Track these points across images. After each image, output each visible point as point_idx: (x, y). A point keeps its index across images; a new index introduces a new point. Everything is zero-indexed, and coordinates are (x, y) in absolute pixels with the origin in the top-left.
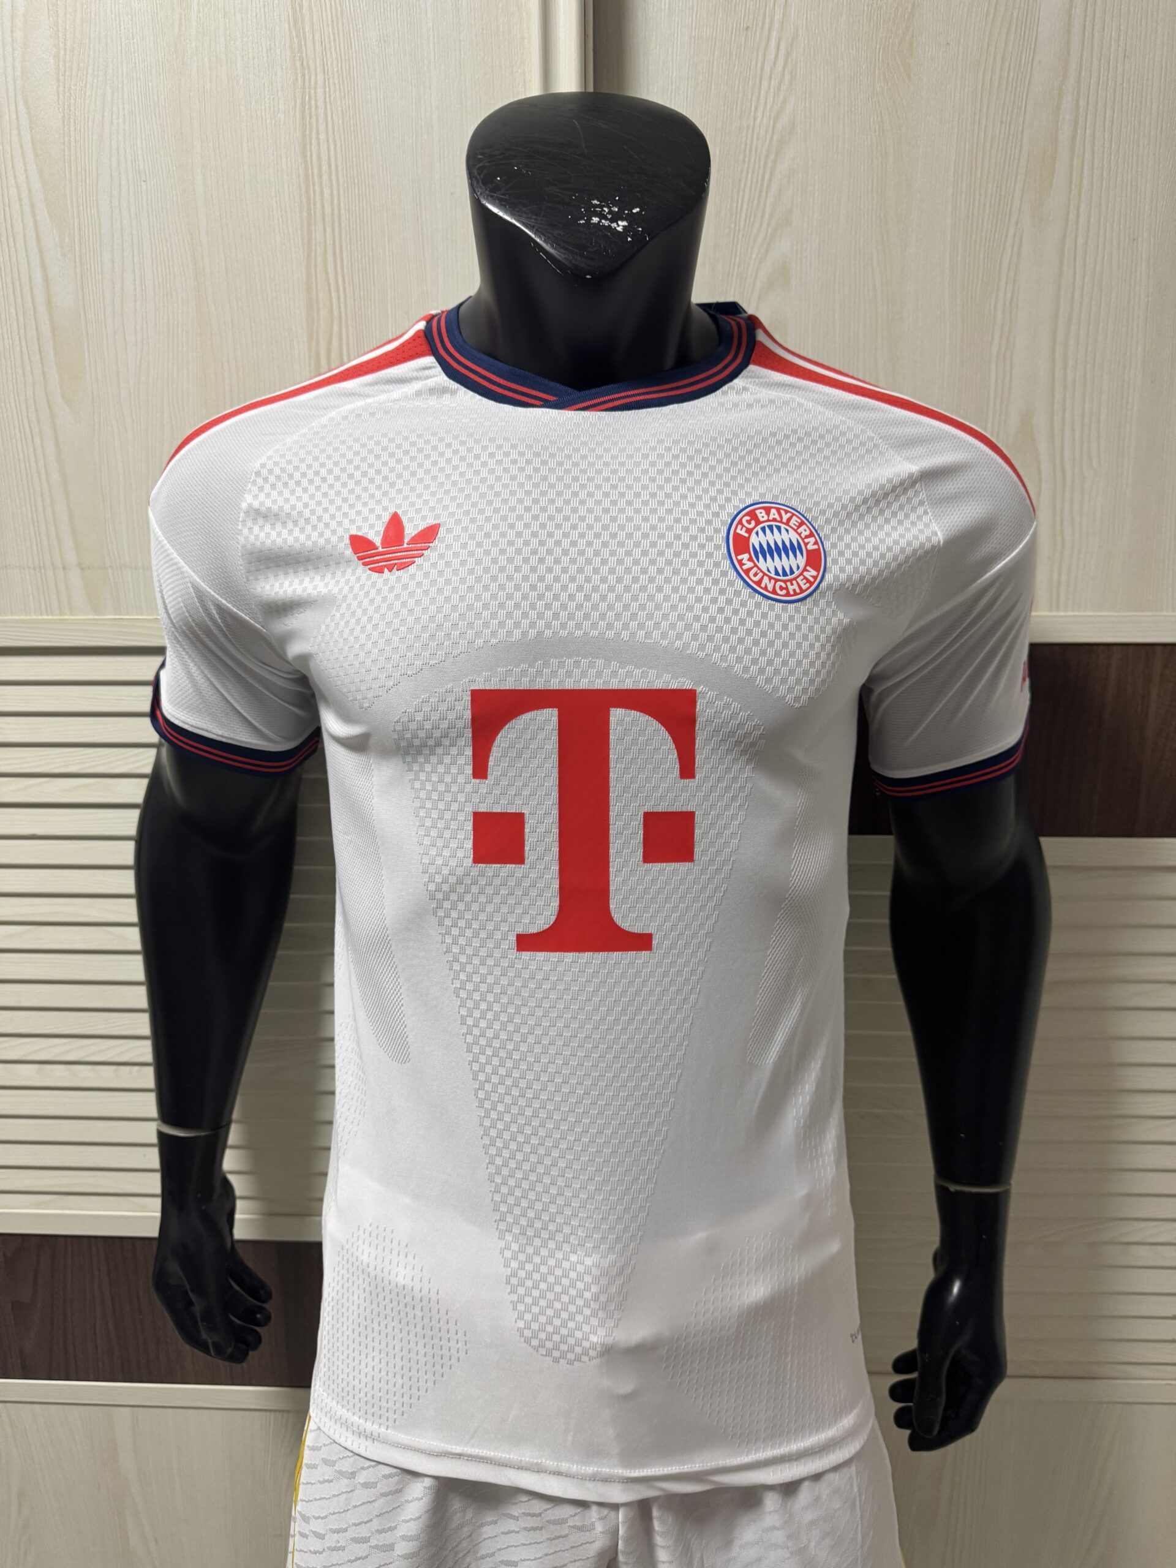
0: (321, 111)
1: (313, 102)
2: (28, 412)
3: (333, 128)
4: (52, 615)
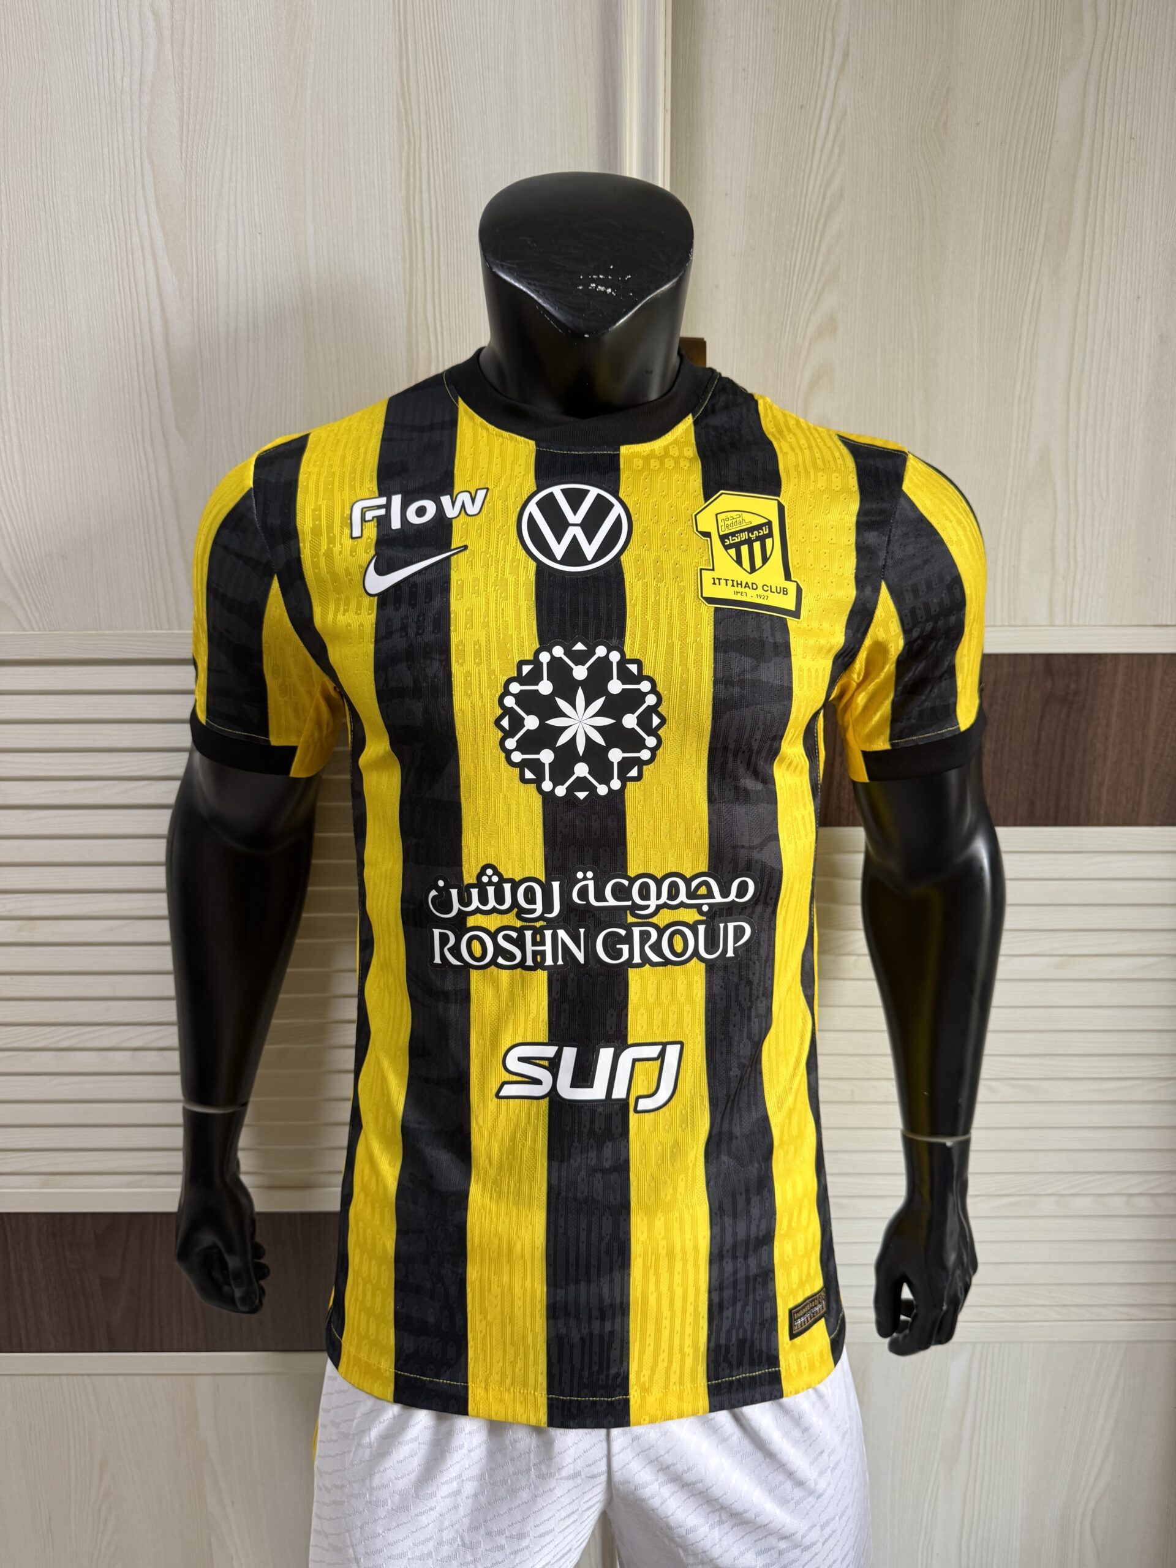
0: (425, 173)
1: (417, 166)
2: (144, 442)
3: (435, 190)
4: (161, 629)
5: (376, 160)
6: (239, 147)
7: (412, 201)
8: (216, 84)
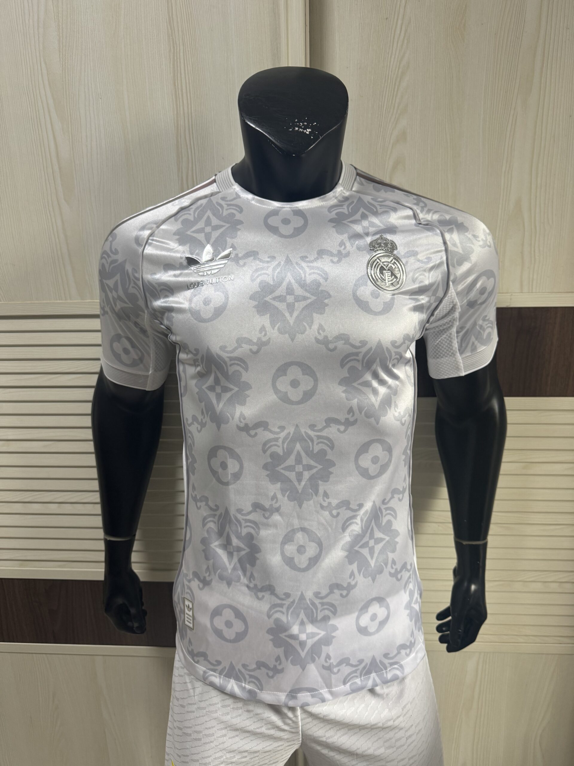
0: (182, 64)
1: (178, 60)
2: (49, 207)
4: (62, 300)
5: (157, 58)
6: (89, 54)
7: (176, 79)
8: (75, 21)
